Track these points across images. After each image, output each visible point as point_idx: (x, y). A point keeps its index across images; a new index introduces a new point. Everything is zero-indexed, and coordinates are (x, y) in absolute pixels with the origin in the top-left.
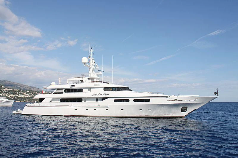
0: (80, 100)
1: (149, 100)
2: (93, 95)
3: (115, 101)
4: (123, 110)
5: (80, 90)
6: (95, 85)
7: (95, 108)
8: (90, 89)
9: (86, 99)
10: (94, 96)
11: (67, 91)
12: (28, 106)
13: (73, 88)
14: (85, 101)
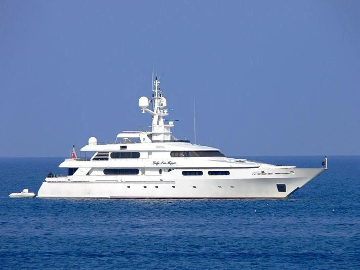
0: (134, 171)
1: (227, 173)
2: (154, 163)
3: (185, 173)
4: (195, 187)
5: (136, 155)
6: (157, 147)
7: (157, 185)
8: (150, 152)
9: (144, 170)
11: (116, 155)
12: (49, 182)
13: (124, 150)
14: (143, 173)
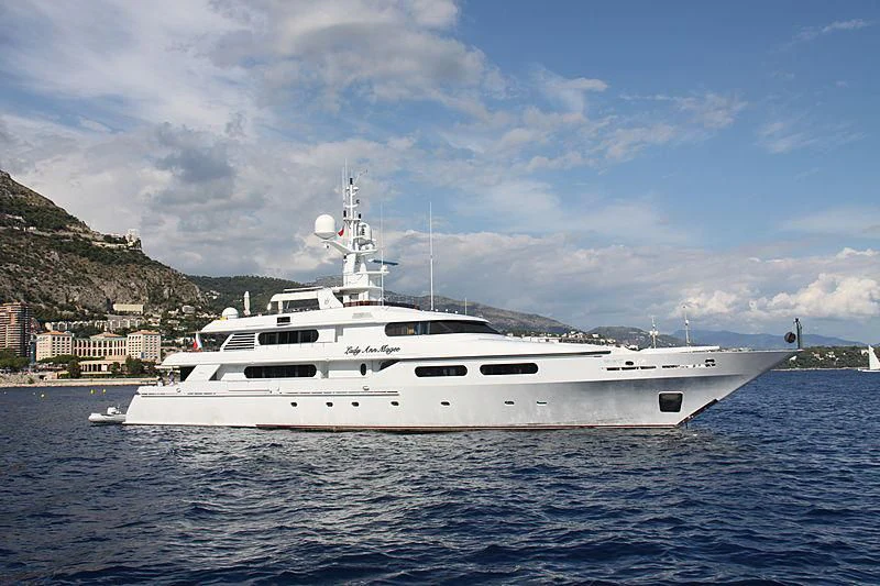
0: (306, 370)
1: (532, 369)
2: (350, 350)
3: (421, 372)
4: (448, 404)
5: (309, 335)
6: (355, 316)
7: (355, 399)
8: (339, 329)
9: (327, 366)
10: (351, 357)
11: (268, 338)
12: (145, 395)
13: (285, 327)
14: (326, 375)
